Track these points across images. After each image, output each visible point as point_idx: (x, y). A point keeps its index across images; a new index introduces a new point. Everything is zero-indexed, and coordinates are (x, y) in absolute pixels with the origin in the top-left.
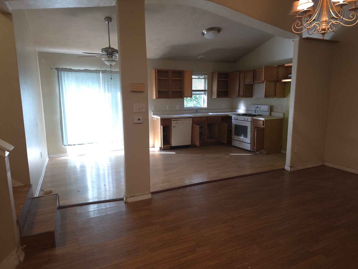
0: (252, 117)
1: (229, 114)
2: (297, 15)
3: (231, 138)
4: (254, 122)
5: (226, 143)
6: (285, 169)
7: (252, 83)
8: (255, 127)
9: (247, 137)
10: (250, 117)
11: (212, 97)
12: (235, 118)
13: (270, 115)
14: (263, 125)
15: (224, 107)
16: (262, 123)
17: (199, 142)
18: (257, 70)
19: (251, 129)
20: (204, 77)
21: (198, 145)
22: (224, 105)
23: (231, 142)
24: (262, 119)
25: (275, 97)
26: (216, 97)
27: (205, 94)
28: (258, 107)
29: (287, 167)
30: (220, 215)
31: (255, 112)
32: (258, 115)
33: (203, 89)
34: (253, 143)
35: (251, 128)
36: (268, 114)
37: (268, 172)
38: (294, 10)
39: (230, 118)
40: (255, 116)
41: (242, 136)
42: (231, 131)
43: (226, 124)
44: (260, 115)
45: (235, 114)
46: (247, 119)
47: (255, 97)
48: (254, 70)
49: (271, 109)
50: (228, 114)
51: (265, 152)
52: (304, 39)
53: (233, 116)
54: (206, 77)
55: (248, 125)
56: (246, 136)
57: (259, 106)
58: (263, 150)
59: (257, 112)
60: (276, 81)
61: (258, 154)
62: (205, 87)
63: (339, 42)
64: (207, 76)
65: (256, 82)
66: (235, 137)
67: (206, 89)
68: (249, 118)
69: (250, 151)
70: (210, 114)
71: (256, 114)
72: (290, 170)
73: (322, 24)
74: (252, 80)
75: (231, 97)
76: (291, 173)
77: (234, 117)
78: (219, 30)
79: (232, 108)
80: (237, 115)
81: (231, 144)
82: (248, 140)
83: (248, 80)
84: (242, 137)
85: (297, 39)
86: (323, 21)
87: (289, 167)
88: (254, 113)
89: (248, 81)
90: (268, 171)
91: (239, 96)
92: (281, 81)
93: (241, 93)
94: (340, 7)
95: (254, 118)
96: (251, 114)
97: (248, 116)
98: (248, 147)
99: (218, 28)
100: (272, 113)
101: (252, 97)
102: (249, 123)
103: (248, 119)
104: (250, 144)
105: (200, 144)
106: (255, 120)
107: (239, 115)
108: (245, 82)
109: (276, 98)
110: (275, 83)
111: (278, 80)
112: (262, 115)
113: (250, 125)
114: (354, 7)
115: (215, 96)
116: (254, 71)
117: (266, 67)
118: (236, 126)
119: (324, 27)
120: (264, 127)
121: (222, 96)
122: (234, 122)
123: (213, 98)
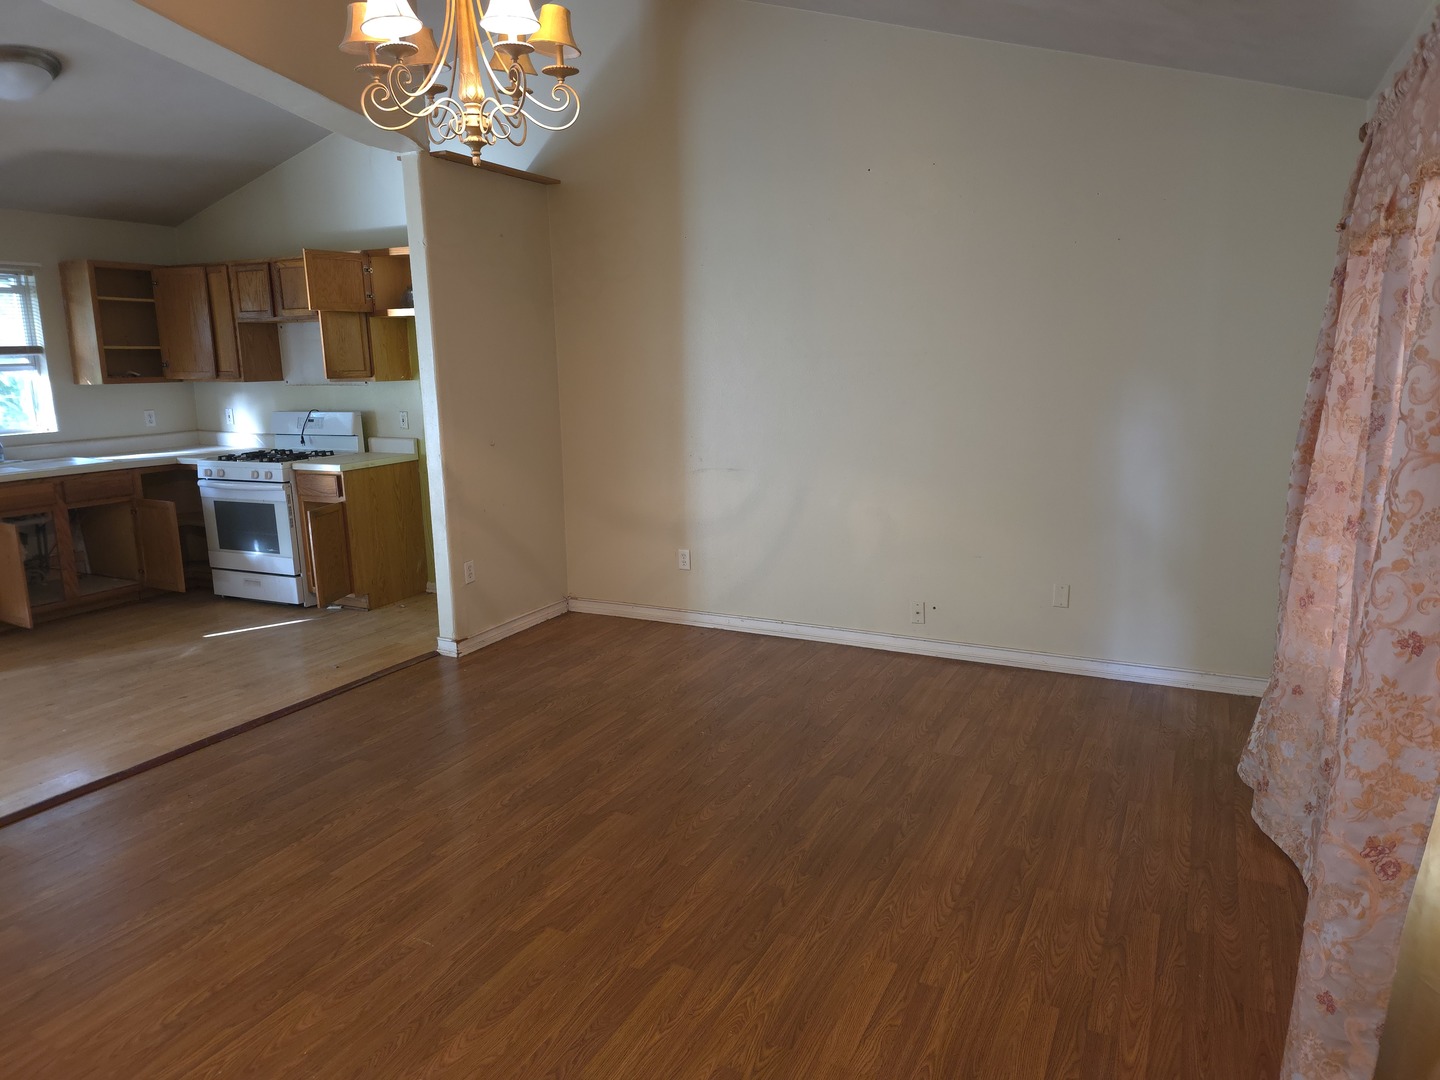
0: (289, 462)
1: (183, 456)
2: (374, 60)
3: (206, 561)
4: (299, 485)
5: (182, 588)
6: (438, 654)
7: (267, 318)
8: (308, 505)
9: (276, 550)
10: (279, 465)
11: (76, 379)
12: (208, 472)
13: (367, 449)
14: (341, 494)
15: (154, 424)
16: (332, 483)
17: (32, 607)
18: (280, 265)
19: (290, 514)
20: (19, 281)
21: (26, 621)
22: (150, 416)
23: (211, 581)
24: (335, 469)
25: (373, 378)
26: (99, 379)
27: (36, 365)
28: (312, 421)
29: (447, 646)
30: (144, 923)
31: (303, 442)
32: (317, 453)
33: (23, 342)
34: (307, 571)
35: (291, 511)
36: (355, 445)
37: (374, 678)
38: (355, 37)
39: (190, 473)
40: (302, 456)
41: (256, 547)
42: (201, 531)
43: (171, 504)
44: (324, 454)
45: (208, 457)
46: (266, 473)
47: (292, 376)
48: (269, 264)
49: (367, 426)
50: (175, 457)
51: (364, 602)
52: (436, 155)
53: (203, 467)
54: (27, 282)
55: (276, 496)
56: (272, 545)
57: (314, 415)
58: (351, 592)
59: (311, 442)
60: (368, 315)
61: (334, 612)
62: (31, 334)
63: (559, 182)
64: (32, 279)
65: (286, 313)
66: (221, 557)
67: (40, 342)
68: (277, 469)
69: (301, 606)
70: (80, 461)
71: (308, 448)
72: (458, 654)
73: (465, 108)
74: (268, 307)
75: (181, 381)
76: (463, 662)
77: (206, 471)
78: (55, 66)
79: (198, 430)
80: (220, 459)
81: (211, 589)
82: (284, 562)
83: (248, 305)
84: (256, 554)
85: (412, 154)
86: (467, 100)
87: (453, 641)
88: (298, 448)
89: (252, 308)
90: (372, 675)
91: (218, 373)
92: (387, 313)
93: (228, 363)
94: (511, 57)
95: (299, 466)
96: (284, 451)
97: (271, 460)
98: (289, 591)
99: (49, 53)
100: (373, 441)
101: (282, 379)
102: (279, 490)
103: (269, 474)
104: (294, 579)
105: (34, 616)
106: (301, 474)
107: (231, 457)
108: (239, 315)
109: (377, 380)
110: (364, 319)
111: (372, 312)
112: (332, 453)
113: (284, 499)
114: (559, 65)
115: (92, 374)
116: (270, 269)
117: (315, 255)
118: (223, 508)
119: (473, 121)
120: (343, 499)
121: (135, 376)
122: (208, 490)
123: (82, 383)
